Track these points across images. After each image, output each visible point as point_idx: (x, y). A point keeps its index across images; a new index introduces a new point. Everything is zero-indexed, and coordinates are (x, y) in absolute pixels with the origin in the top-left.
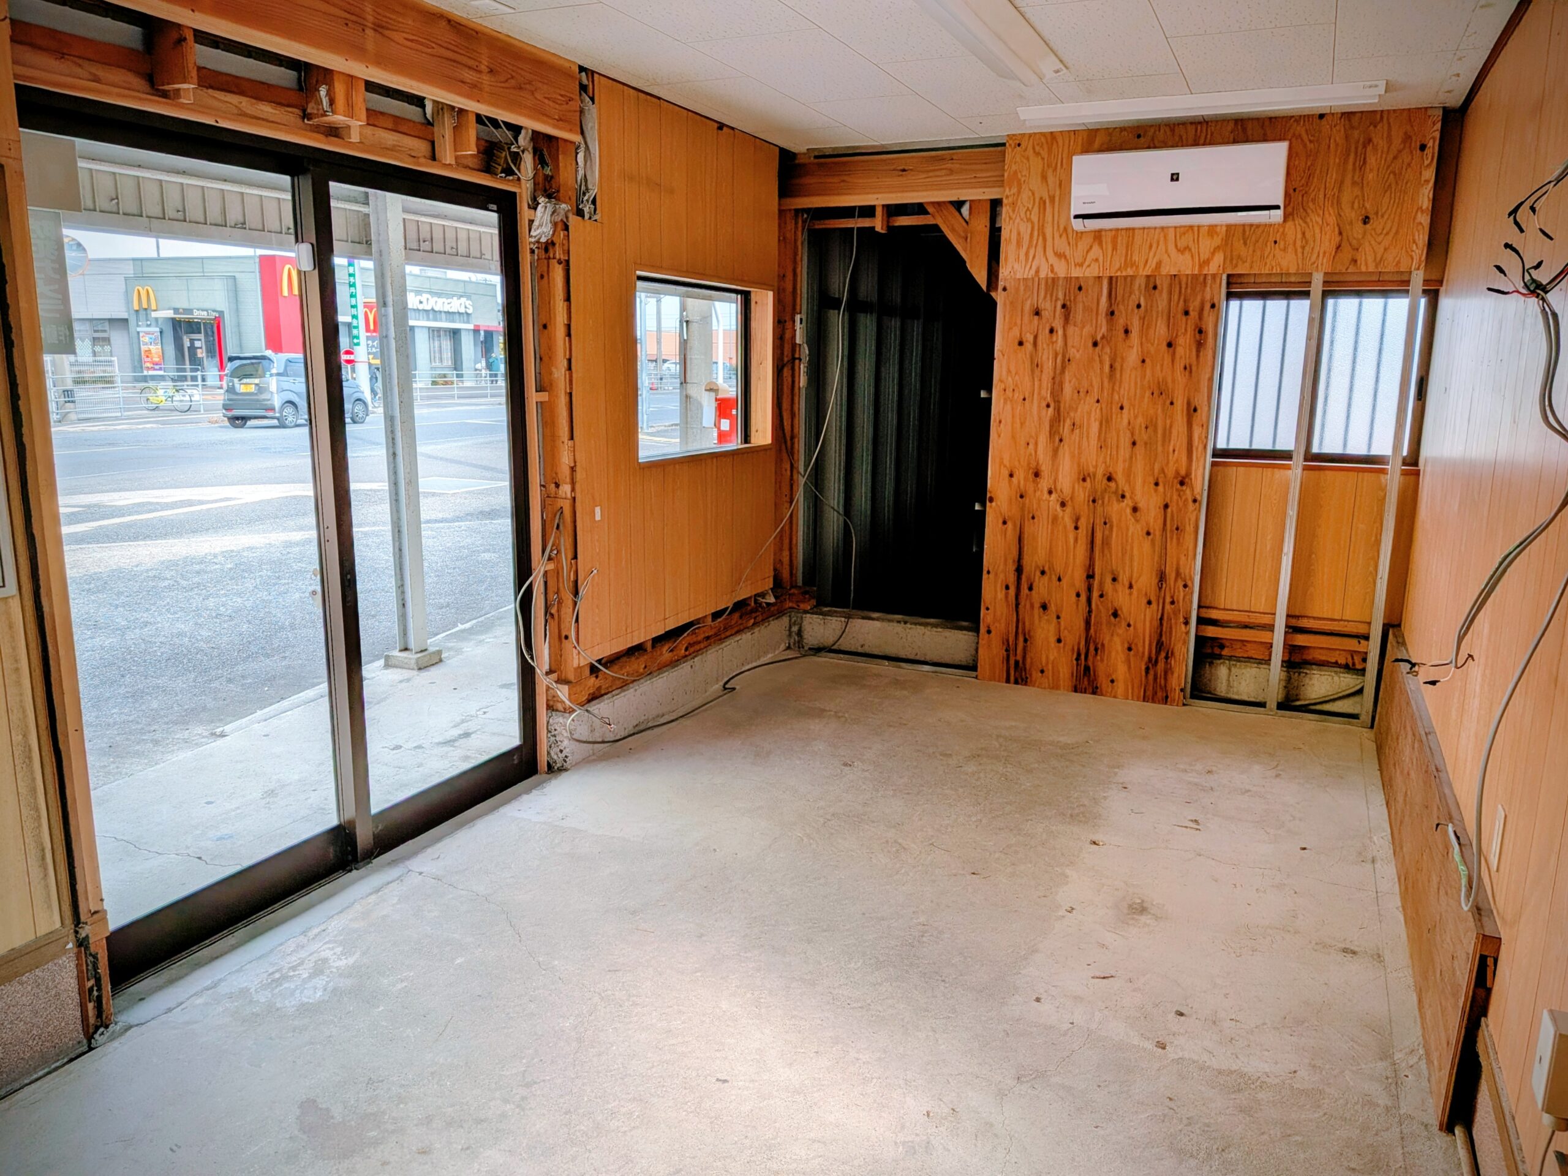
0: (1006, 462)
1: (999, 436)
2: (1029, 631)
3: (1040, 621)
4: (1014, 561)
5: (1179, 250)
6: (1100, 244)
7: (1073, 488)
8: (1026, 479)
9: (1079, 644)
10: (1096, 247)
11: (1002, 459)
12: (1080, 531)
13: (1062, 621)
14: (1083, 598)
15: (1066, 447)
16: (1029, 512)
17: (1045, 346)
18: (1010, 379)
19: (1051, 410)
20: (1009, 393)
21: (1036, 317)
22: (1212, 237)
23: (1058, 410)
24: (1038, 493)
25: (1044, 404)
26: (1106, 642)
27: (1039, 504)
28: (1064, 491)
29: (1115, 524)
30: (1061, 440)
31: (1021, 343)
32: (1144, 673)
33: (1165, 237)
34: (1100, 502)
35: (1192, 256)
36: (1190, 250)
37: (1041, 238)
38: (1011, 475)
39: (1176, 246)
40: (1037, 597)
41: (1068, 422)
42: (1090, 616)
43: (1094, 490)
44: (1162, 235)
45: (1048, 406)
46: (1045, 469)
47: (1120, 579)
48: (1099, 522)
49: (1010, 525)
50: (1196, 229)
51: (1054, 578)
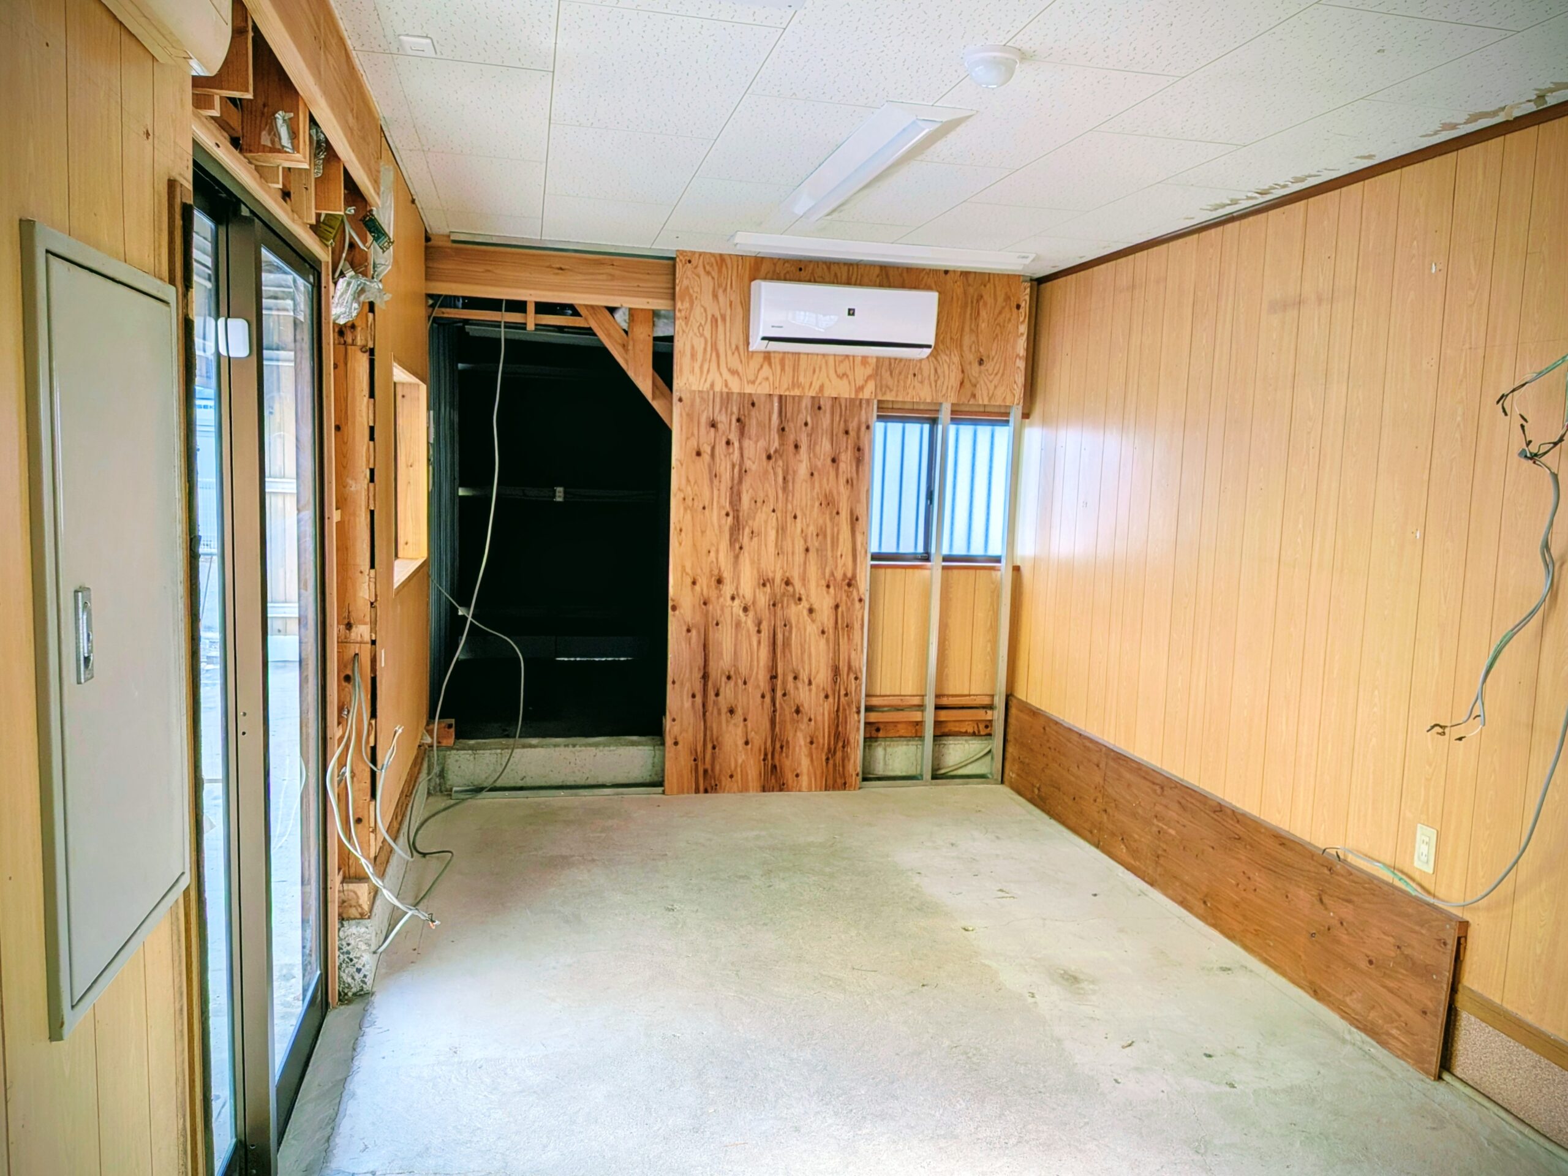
0: (688, 570)
1: (680, 544)
2: (717, 739)
3: (727, 726)
4: (699, 669)
5: (838, 376)
6: (770, 364)
7: (755, 592)
8: (709, 587)
9: (765, 743)
10: (766, 367)
11: (683, 567)
12: (762, 634)
13: (749, 723)
14: (768, 699)
15: (746, 554)
16: (713, 619)
17: (723, 457)
18: (689, 489)
19: (730, 518)
20: (689, 502)
21: (712, 430)
22: (865, 367)
23: (737, 518)
24: (722, 600)
25: (724, 513)
26: (790, 739)
27: (722, 610)
28: (746, 596)
29: (794, 625)
30: (741, 548)
31: (699, 454)
32: (824, 763)
33: (826, 363)
34: (780, 605)
35: (849, 383)
36: (847, 376)
37: (714, 355)
38: (694, 583)
39: (836, 372)
40: (724, 702)
41: (747, 531)
42: (775, 716)
43: (773, 595)
44: (824, 361)
45: (727, 515)
46: (727, 575)
47: (801, 677)
48: (780, 624)
49: (694, 632)
50: (851, 358)
51: (740, 682)
